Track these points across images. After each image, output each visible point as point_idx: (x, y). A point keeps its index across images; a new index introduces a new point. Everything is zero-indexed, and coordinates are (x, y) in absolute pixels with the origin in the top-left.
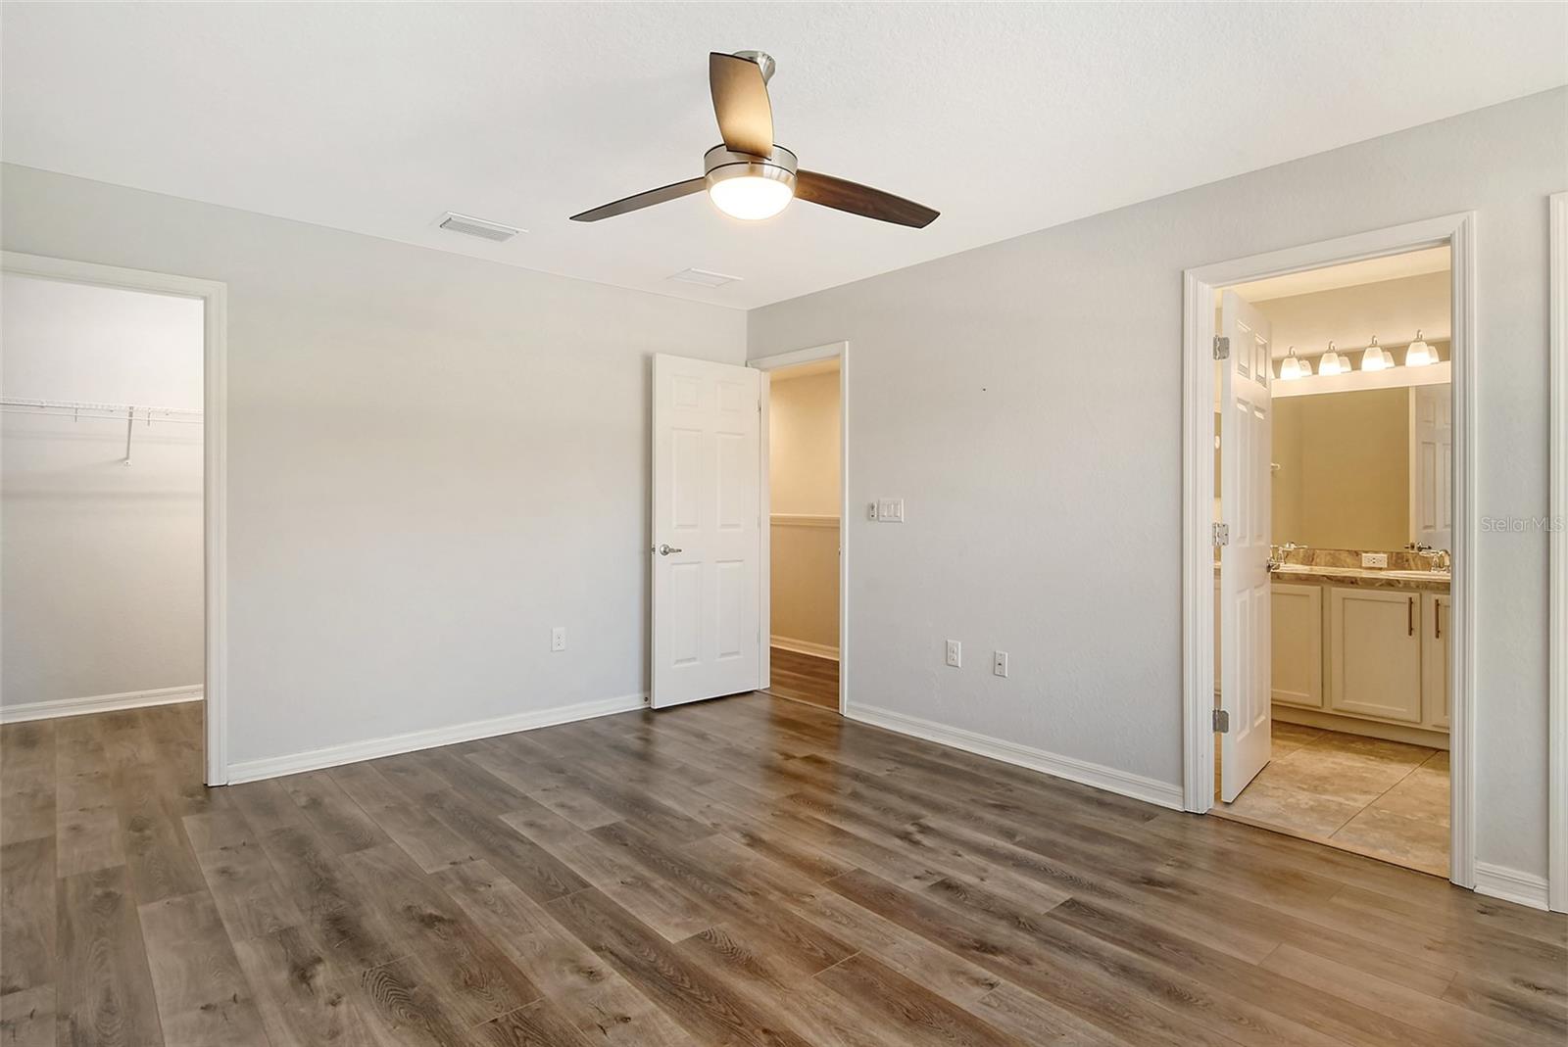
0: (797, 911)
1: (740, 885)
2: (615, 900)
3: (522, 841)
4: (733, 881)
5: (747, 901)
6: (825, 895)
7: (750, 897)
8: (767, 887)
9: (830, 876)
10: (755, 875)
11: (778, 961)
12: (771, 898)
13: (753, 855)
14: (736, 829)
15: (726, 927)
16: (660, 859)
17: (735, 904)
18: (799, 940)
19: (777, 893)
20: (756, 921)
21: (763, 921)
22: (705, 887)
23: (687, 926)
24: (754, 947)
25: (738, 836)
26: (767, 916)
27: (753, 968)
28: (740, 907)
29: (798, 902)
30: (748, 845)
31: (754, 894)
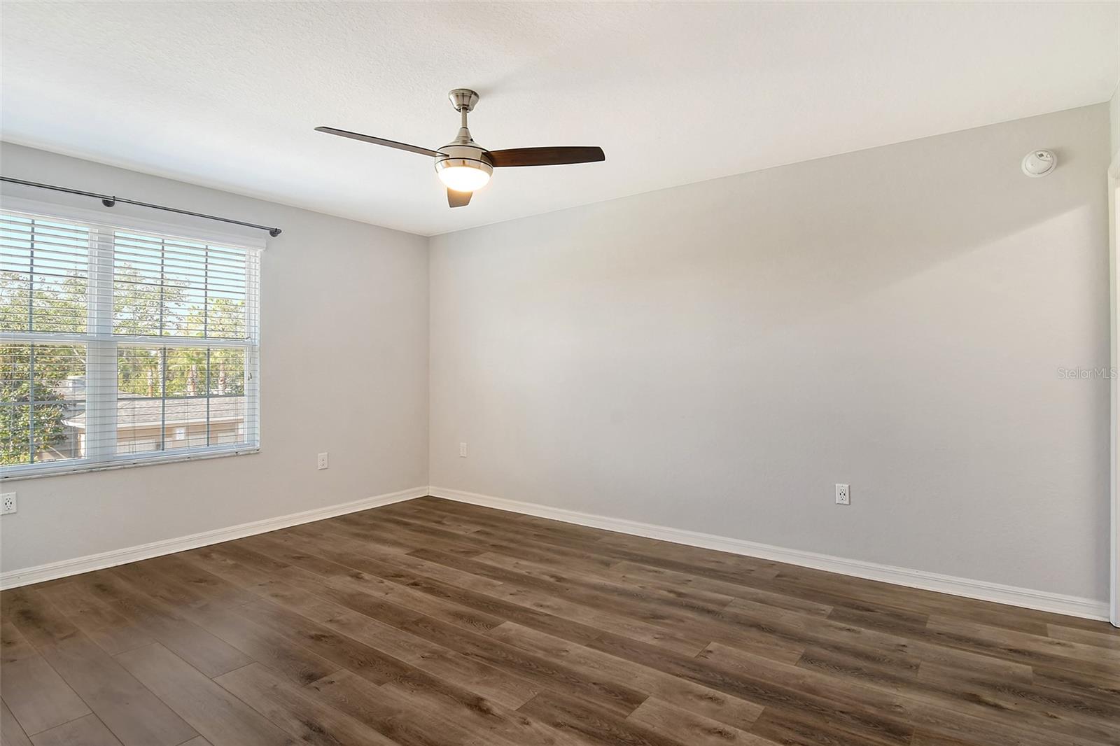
0: (435, 646)
1: (478, 660)
2: (562, 640)
3: (688, 677)
4: (484, 663)
5: (471, 649)
6: (411, 660)
7: (468, 652)
8: (458, 660)
9: (404, 676)
10: (468, 669)
11: (447, 621)
12: (453, 653)
13: (476, 690)
14: (501, 720)
15: (479, 632)
16: (553, 674)
17: (478, 646)
18: (434, 630)
19: (450, 657)
20: (461, 637)
21: (457, 638)
22: (504, 655)
23: (504, 630)
24: (459, 625)
25: (496, 710)
26: (455, 641)
27: (459, 616)
28: (474, 644)
29: (434, 652)
30: (482, 699)
31: (467, 654)
